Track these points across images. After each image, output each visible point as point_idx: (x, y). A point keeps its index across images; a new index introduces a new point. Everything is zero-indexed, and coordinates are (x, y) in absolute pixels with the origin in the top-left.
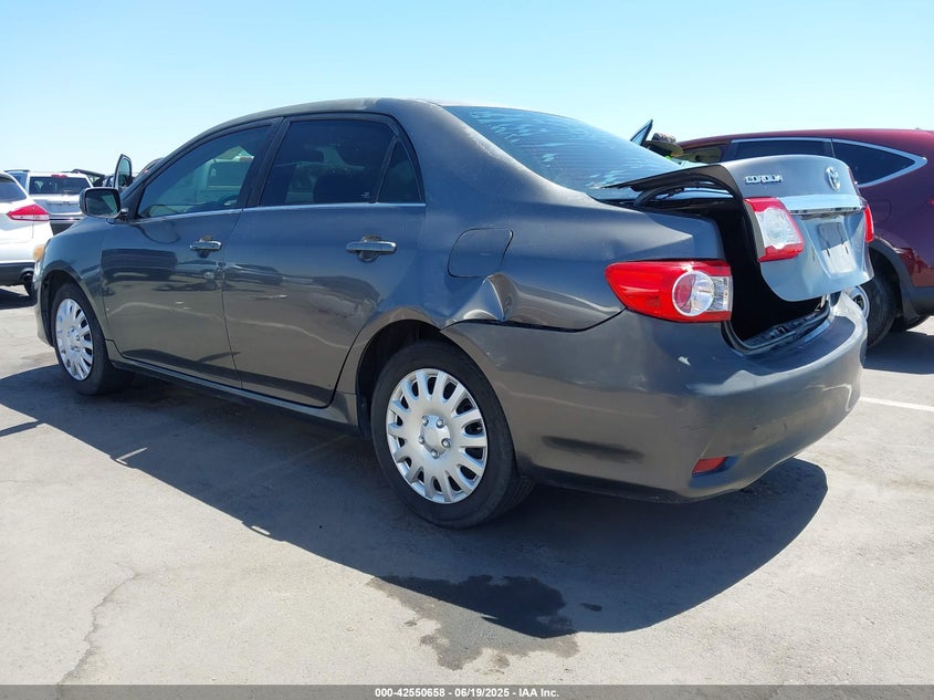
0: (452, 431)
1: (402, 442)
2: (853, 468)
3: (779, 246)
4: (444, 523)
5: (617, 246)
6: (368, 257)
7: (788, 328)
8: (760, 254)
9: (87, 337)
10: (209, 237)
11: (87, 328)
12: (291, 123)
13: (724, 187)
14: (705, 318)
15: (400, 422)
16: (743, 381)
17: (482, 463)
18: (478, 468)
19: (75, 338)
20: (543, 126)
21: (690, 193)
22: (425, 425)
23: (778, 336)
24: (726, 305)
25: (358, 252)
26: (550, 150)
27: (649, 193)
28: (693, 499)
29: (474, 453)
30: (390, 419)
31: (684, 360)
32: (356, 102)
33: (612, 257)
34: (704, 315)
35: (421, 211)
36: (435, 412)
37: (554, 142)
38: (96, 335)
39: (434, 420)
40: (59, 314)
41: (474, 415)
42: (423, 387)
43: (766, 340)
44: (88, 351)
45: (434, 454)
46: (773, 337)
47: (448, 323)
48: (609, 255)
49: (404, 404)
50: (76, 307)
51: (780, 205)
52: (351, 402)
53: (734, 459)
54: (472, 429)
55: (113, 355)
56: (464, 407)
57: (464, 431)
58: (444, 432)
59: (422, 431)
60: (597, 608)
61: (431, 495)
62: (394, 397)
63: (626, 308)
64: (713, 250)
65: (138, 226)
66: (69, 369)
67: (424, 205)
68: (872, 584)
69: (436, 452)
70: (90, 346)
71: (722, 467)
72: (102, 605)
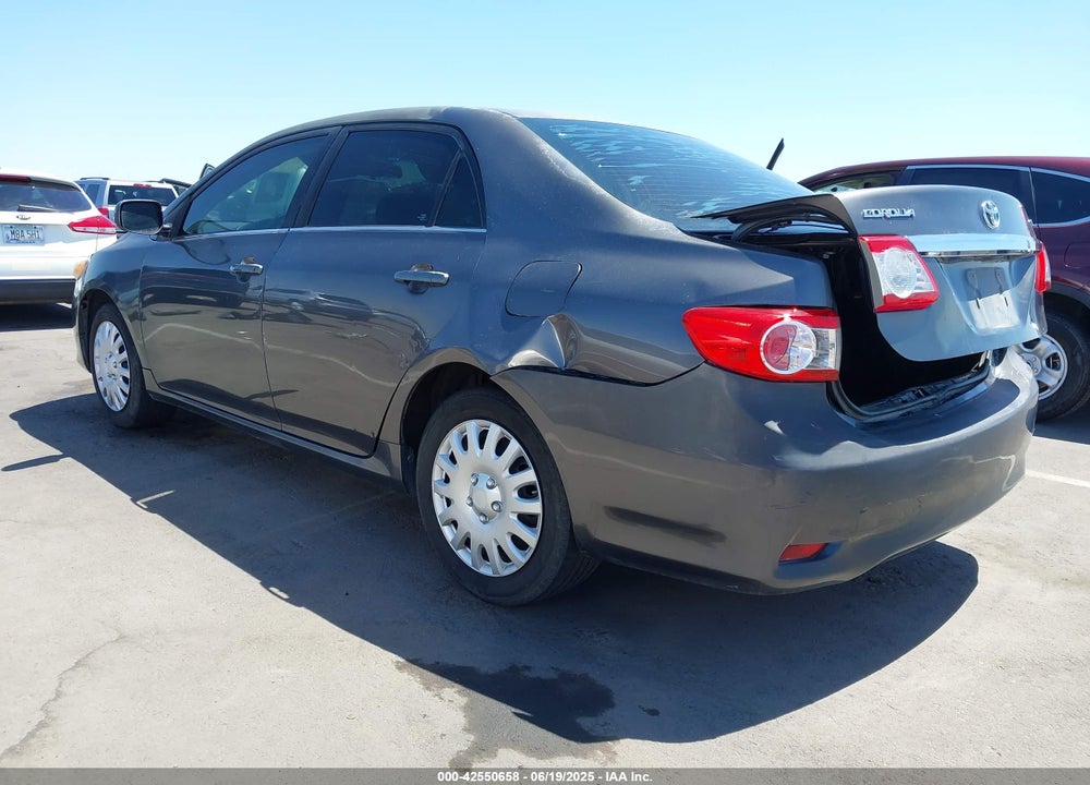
0: (503, 493)
1: (449, 502)
2: (1016, 560)
3: (904, 294)
4: (490, 598)
5: (701, 288)
6: (416, 288)
7: (928, 390)
8: (877, 303)
9: (124, 364)
10: (251, 259)
11: (125, 354)
12: (350, 133)
13: (838, 221)
14: (803, 377)
15: (447, 480)
16: (849, 454)
17: (535, 532)
18: (531, 538)
19: (112, 365)
20: (638, 143)
21: (799, 227)
22: (475, 484)
23: (912, 400)
24: (832, 362)
25: (407, 282)
26: (639, 172)
27: (748, 226)
28: (781, 590)
29: (527, 520)
30: (437, 476)
31: (773, 426)
32: (421, 111)
33: (692, 300)
34: (802, 373)
35: (481, 237)
36: (487, 471)
37: (647, 162)
38: (133, 363)
39: (485, 480)
40: (97, 337)
41: (529, 476)
42: (473, 441)
43: (895, 405)
44: (125, 379)
45: (482, 518)
46: (904, 402)
47: (498, 369)
48: (690, 298)
49: (453, 459)
50: (115, 331)
51: (908, 246)
52: (396, 452)
53: (837, 546)
54: (526, 492)
55: (150, 385)
56: (517, 466)
57: (516, 494)
58: (495, 494)
59: (471, 492)
60: (654, 713)
61: (479, 565)
62: (442, 451)
63: (706, 362)
64: (820, 296)
65: (182, 244)
66: (106, 399)
67: (484, 231)
68: (1008, 705)
69: (486, 517)
70: (127, 374)
71: (821, 554)
72: (72, 669)
